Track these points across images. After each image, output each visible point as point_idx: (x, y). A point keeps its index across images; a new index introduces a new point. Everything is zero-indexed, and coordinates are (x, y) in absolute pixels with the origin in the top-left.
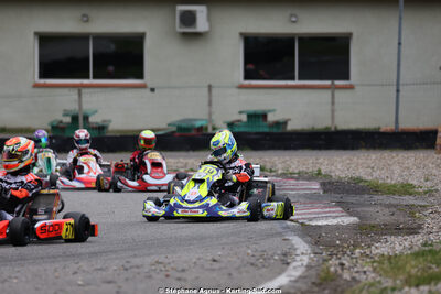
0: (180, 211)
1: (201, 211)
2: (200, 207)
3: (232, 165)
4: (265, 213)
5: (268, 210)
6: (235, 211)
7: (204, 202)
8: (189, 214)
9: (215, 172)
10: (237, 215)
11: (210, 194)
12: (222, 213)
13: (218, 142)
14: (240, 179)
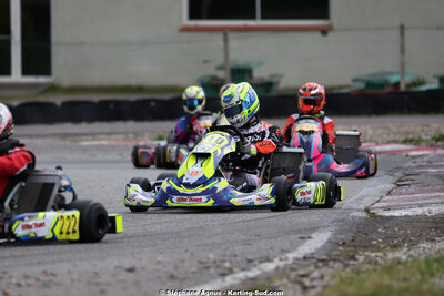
0: (175, 198)
1: (204, 198)
2: (203, 193)
3: (251, 130)
4: (299, 197)
5: (303, 194)
6: (253, 198)
7: (209, 186)
8: (188, 203)
9: (226, 142)
10: (257, 203)
11: (217, 175)
12: (234, 201)
13: (231, 97)
14: (263, 150)
